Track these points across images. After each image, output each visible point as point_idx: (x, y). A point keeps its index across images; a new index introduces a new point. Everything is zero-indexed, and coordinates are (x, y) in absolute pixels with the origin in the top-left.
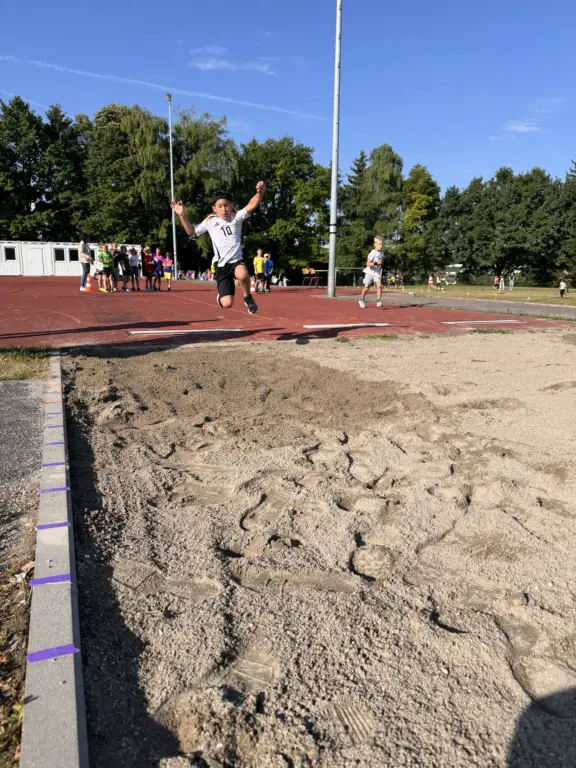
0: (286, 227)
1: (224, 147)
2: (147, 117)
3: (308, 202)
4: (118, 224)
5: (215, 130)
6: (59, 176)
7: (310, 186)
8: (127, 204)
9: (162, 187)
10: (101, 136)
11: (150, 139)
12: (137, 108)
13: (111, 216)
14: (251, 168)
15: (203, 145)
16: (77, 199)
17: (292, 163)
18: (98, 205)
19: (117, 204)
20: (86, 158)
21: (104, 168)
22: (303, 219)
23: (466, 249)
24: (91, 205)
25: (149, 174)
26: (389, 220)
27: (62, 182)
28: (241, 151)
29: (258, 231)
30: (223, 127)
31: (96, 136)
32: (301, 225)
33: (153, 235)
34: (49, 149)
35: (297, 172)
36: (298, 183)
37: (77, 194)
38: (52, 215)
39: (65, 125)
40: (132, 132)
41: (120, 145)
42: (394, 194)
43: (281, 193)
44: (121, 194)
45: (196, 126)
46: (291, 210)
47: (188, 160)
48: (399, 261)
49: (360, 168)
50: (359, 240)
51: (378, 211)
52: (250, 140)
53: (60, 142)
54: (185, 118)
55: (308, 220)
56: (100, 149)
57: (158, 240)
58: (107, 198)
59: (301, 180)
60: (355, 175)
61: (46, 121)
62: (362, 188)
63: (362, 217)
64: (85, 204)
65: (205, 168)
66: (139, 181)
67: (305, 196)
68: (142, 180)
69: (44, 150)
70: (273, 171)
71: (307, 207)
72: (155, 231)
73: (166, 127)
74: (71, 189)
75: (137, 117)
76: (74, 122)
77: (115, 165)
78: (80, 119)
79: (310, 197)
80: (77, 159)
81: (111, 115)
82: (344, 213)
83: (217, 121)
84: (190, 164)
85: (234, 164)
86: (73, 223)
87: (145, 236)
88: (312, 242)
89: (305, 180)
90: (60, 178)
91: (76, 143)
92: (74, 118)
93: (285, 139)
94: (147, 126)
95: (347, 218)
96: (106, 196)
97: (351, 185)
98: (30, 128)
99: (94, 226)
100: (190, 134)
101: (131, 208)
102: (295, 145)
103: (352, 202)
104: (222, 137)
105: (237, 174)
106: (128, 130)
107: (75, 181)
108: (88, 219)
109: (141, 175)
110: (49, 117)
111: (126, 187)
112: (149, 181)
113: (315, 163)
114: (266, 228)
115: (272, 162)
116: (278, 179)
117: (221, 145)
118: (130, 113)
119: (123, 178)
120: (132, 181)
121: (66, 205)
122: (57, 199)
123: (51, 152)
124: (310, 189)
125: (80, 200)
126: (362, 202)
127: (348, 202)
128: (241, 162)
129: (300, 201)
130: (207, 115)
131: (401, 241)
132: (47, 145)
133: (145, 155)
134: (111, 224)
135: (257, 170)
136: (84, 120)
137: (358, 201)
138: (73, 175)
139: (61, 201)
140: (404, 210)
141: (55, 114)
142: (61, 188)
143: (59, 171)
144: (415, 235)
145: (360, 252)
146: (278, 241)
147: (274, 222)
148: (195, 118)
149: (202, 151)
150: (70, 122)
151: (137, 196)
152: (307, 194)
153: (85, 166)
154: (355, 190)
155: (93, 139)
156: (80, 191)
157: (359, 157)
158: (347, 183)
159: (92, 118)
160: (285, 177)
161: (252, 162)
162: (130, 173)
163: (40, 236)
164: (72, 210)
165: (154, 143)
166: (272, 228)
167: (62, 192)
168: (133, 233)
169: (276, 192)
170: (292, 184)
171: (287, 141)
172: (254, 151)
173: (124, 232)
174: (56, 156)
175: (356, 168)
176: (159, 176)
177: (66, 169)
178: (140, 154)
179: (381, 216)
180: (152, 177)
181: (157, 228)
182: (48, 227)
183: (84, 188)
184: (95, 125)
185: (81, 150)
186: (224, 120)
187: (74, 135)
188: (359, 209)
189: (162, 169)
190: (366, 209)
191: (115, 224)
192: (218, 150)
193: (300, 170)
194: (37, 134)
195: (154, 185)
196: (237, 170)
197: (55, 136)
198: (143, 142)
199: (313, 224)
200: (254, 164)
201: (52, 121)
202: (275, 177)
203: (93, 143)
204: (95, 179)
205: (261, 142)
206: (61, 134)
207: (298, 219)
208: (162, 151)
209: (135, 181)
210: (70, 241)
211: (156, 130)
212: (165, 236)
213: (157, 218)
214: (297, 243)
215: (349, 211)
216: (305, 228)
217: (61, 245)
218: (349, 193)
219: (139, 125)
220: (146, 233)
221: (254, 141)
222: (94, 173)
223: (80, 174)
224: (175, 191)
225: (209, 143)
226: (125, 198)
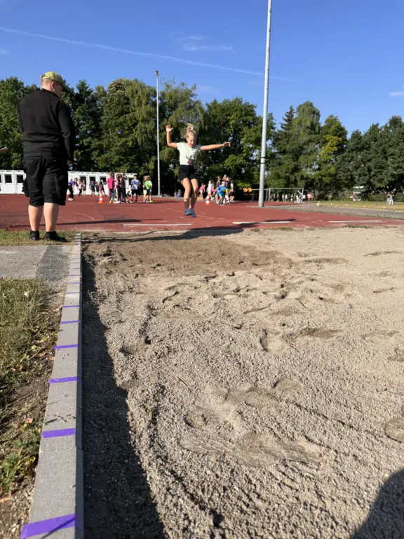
0: (236, 160)
1: (194, 105)
2: (143, 87)
3: (252, 142)
4: (122, 160)
5: (189, 94)
6: (84, 128)
7: (253, 131)
8: (127, 146)
9: (152, 134)
10: (112, 100)
11: (144, 101)
12: (136, 80)
13: (117, 154)
14: (212, 120)
15: (180, 105)
16: (95, 143)
17: (241, 116)
18: (108, 148)
19: (122, 146)
20: (102, 115)
21: (114, 122)
22: (248, 154)
23: (366, 175)
24: (105, 146)
25: (143, 125)
26: (309, 154)
27: (86, 131)
28: (206, 108)
29: (216, 163)
30: (194, 92)
31: (109, 100)
32: (246, 159)
33: (145, 167)
34: (77, 110)
35: (244, 122)
36: (245, 129)
37: (95, 140)
38: (79, 153)
39: (89, 93)
40: (132, 96)
41: (125, 106)
42: (313, 136)
43: (233, 136)
44: (124, 140)
45: (176, 91)
46: (240, 148)
47: (169, 115)
48: (317, 184)
49: (290, 119)
50: (288, 169)
51: (302, 148)
52: (212, 101)
53: (85, 104)
54: (168, 86)
55: (252, 155)
56: (110, 109)
57: (148, 170)
58: (114, 142)
59: (247, 127)
60: (286, 123)
61: (76, 91)
62: (291, 132)
63: (290, 152)
64: (101, 146)
65: (181, 121)
66: (136, 130)
67: (250, 138)
68: (138, 129)
69: (75, 110)
70: (228, 121)
71: (251, 146)
72: (146, 164)
73: (155, 93)
74: (92, 136)
75: (136, 87)
76: (95, 91)
77: (121, 119)
78: (98, 89)
79: (253, 139)
80: (96, 116)
81: (119, 86)
82: (278, 149)
83: (189, 87)
84: (171, 118)
85: (201, 117)
86: (92, 159)
87: (140, 167)
88: (254, 170)
89: (250, 127)
90: (84, 129)
91: (96, 105)
92: (94, 89)
93: (237, 99)
94: (142, 93)
95: (280, 153)
96: (115, 141)
97: (283, 130)
98: (66, 96)
99: (107, 161)
100: (171, 97)
101: (131, 149)
102: (243, 103)
103: (283, 142)
104: (193, 99)
105: (202, 124)
106: (130, 96)
107: (94, 131)
108: (103, 156)
109: (138, 126)
110: (78, 88)
111: (128, 134)
112: (143, 130)
113: (257, 115)
114: (222, 161)
115: (227, 115)
116: (231, 127)
117: (192, 104)
118: (131, 84)
119: (126, 128)
120: (131, 129)
121: (88, 147)
122: (83, 143)
123: (79, 112)
124: (253, 134)
125: (98, 143)
126: (290, 142)
127: (280, 142)
128: (205, 116)
129: (246, 142)
130: (183, 84)
131: (319, 169)
132: (77, 107)
133: (140, 112)
134: (117, 160)
135: (216, 121)
136: (101, 90)
137: (288, 142)
138: (93, 127)
139: (85, 144)
140: (320, 147)
141: (82, 86)
142: (84, 136)
143: (84, 124)
144: (329, 165)
145: (288, 177)
146: (230, 170)
147: (228, 157)
148: (175, 86)
149: (179, 109)
150: (92, 92)
151: (135, 141)
152: (251, 137)
153: (101, 121)
154: (285, 133)
155: (107, 102)
156: (97, 137)
157: (289, 111)
158: (280, 129)
159: (106, 89)
160: (236, 126)
161: (213, 116)
162: (130, 125)
163: (71, 168)
164: (92, 150)
165: (147, 104)
166: (226, 161)
167: (85, 138)
168: (132, 166)
169: (230, 136)
170: (240, 130)
171: (238, 101)
172: (215, 108)
173: (126, 165)
174: (83, 114)
175: (286, 118)
176: (150, 126)
177: (88, 123)
178: (137, 111)
179: (304, 152)
180: (145, 128)
181: (148, 162)
182: (77, 162)
183: (100, 136)
184: (108, 93)
185: (99, 110)
186: (195, 87)
187: (94, 100)
188: (288, 147)
189: (152, 121)
190: (293, 147)
191: (120, 160)
192: (190, 107)
193: (247, 120)
194: (71, 100)
195: (146, 133)
196: (202, 121)
197: (82, 101)
198: (140, 103)
199: (255, 158)
200: (215, 117)
201: (80, 91)
202: (229, 125)
203: (107, 105)
204: (107, 129)
205: (220, 101)
206: (86, 99)
207: (244, 155)
208: (152, 109)
209: (134, 130)
210: (90, 171)
211: (148, 95)
212: (153, 167)
213: (148, 155)
214: (244, 171)
215: (281, 148)
216: (249, 161)
217: (84, 174)
218: (281, 135)
219: (137, 92)
220: (140, 165)
221: (215, 101)
222: (107, 125)
223: (98, 126)
224: (160, 137)
225: (184, 103)
226: (126, 141)
